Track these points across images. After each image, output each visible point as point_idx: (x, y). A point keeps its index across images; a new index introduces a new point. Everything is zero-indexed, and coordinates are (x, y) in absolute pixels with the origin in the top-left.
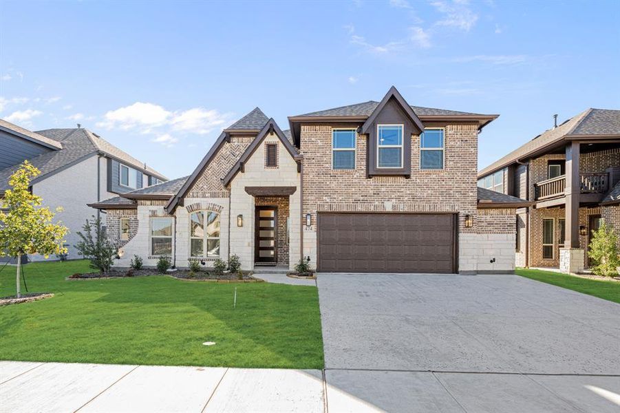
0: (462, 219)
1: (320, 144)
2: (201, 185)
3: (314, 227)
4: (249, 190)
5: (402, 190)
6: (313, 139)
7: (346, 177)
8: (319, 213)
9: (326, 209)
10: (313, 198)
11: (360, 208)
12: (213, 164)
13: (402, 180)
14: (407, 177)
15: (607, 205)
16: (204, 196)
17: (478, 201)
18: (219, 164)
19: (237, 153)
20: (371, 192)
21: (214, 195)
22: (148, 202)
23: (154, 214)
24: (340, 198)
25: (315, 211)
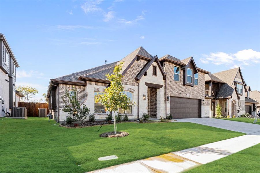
0: (202, 101)
1: (171, 70)
2: (124, 78)
3: (169, 102)
4: (146, 84)
5: (191, 91)
6: (169, 68)
7: (178, 84)
8: (171, 96)
9: (173, 95)
10: (169, 90)
11: (181, 96)
12: (130, 69)
13: (191, 87)
14: (192, 87)
15: (216, 99)
16: (126, 84)
17: (205, 96)
18: (133, 69)
19: (140, 66)
20: (184, 90)
21: (130, 84)
22: (94, 83)
23: (97, 90)
24: (176, 91)
25: (170, 96)
